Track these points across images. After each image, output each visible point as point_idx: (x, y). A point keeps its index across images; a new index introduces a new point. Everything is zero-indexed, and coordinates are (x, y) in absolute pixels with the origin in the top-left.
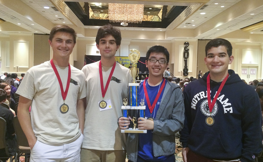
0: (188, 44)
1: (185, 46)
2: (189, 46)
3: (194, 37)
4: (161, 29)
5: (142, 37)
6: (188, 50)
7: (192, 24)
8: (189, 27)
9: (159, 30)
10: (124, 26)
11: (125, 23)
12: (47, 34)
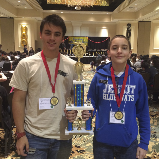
0: (130, 25)
1: (128, 26)
2: (132, 27)
3: (136, 19)
4: (107, 13)
5: (92, 20)
6: (131, 30)
7: (135, 7)
8: (132, 10)
9: (106, 14)
10: (78, 10)
11: (78, 7)
12: (11, 18)
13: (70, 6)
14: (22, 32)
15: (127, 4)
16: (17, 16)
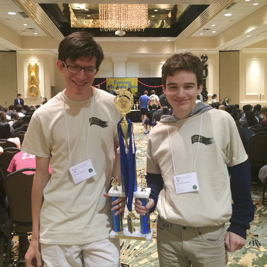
1: (202, 60)
2: (208, 60)
3: (215, 48)
4: (168, 39)
6: (207, 65)
7: (211, 29)
9: (166, 41)
10: (120, 35)
11: (121, 32)
12: (11, 51)
13: (108, 30)
14: (30, 73)
15: (200, 24)
16: (22, 48)
